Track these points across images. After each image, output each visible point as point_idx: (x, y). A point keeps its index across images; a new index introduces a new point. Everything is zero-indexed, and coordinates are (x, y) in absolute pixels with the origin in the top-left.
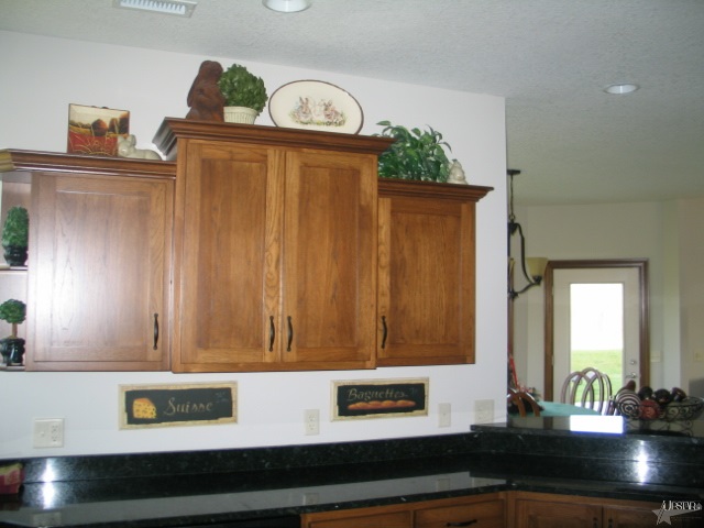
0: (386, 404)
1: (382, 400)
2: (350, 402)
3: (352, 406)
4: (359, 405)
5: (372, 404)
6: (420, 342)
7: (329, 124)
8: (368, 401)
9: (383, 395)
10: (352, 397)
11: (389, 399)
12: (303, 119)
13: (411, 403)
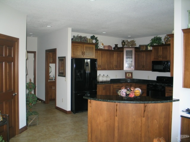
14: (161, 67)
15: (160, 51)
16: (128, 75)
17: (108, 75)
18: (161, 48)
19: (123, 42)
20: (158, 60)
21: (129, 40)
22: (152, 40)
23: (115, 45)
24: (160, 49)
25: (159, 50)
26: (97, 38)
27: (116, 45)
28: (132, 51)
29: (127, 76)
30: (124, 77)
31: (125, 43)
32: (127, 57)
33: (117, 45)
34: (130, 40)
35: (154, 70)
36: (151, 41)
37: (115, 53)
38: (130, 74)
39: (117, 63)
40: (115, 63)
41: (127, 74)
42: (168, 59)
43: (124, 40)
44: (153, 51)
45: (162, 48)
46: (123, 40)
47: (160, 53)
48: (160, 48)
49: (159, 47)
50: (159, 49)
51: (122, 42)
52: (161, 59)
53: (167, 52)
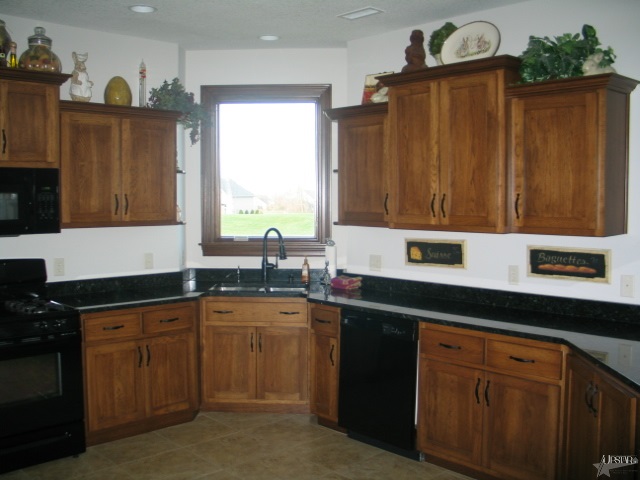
0: (569, 268)
1: (567, 264)
2: (541, 262)
3: (541, 267)
4: (547, 266)
5: (558, 267)
6: (550, 215)
7: (479, 53)
8: (554, 264)
9: (567, 261)
10: (541, 259)
11: (572, 264)
12: (463, 54)
13: (592, 271)
18: (4, 88)
42: (49, 159)
52: (6, 157)
53: (46, 116)
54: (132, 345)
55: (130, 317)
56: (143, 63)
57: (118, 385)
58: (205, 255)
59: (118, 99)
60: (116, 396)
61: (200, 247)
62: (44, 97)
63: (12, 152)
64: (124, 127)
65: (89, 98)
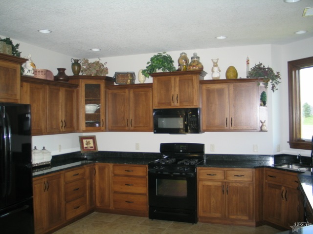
14: (179, 123)
15: (175, 87)
16: (87, 144)
17: (44, 148)
18: (178, 79)
19: (76, 63)
20: (170, 107)
21: (91, 61)
22: (152, 59)
23: (59, 69)
24: (175, 81)
25: (173, 85)
26: (18, 45)
27: (61, 71)
28: (98, 86)
29: (85, 146)
30: (77, 149)
31: (79, 65)
32: (88, 100)
33: (65, 69)
34: (94, 61)
35: (158, 130)
36: (148, 63)
37: (61, 90)
38: (91, 141)
39: (66, 116)
40: (61, 116)
41: (85, 141)
42: (195, 104)
43: (78, 60)
44: (155, 86)
45: (180, 80)
46: (75, 60)
47: (175, 91)
48: (175, 79)
49: (173, 78)
50: (173, 82)
51: (73, 65)
52: (178, 104)
53: (193, 88)
54: (220, 184)
55: (219, 171)
56: (248, 57)
57: (213, 200)
58: (291, 147)
59: (232, 76)
60: (212, 204)
61: (288, 143)
62: (192, 80)
63: (180, 102)
64: (230, 88)
65: (219, 77)
